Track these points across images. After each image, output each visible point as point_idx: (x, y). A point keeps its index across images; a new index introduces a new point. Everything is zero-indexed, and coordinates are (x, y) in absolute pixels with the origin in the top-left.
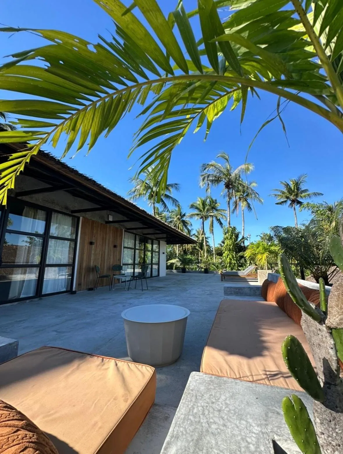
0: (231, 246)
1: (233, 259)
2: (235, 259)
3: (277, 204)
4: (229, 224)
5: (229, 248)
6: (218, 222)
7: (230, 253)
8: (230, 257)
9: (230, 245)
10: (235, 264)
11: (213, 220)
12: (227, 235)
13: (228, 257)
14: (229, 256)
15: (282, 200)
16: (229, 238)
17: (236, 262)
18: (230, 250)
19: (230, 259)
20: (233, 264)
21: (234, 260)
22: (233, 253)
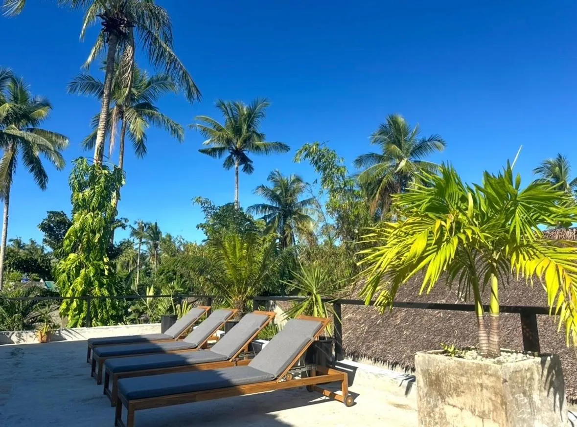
0: (98, 236)
1: (96, 282)
2: (105, 281)
3: (204, 151)
4: (101, 155)
5: (89, 241)
6: (31, 166)
7: (87, 258)
8: (86, 275)
9: (94, 232)
10: (103, 299)
11: (13, 158)
12: (87, 192)
13: (77, 274)
14: (83, 271)
15: (215, 145)
16: (94, 202)
17: (106, 293)
18: (89, 248)
19: (88, 283)
20: (96, 301)
21: (101, 285)
22: (102, 259)
